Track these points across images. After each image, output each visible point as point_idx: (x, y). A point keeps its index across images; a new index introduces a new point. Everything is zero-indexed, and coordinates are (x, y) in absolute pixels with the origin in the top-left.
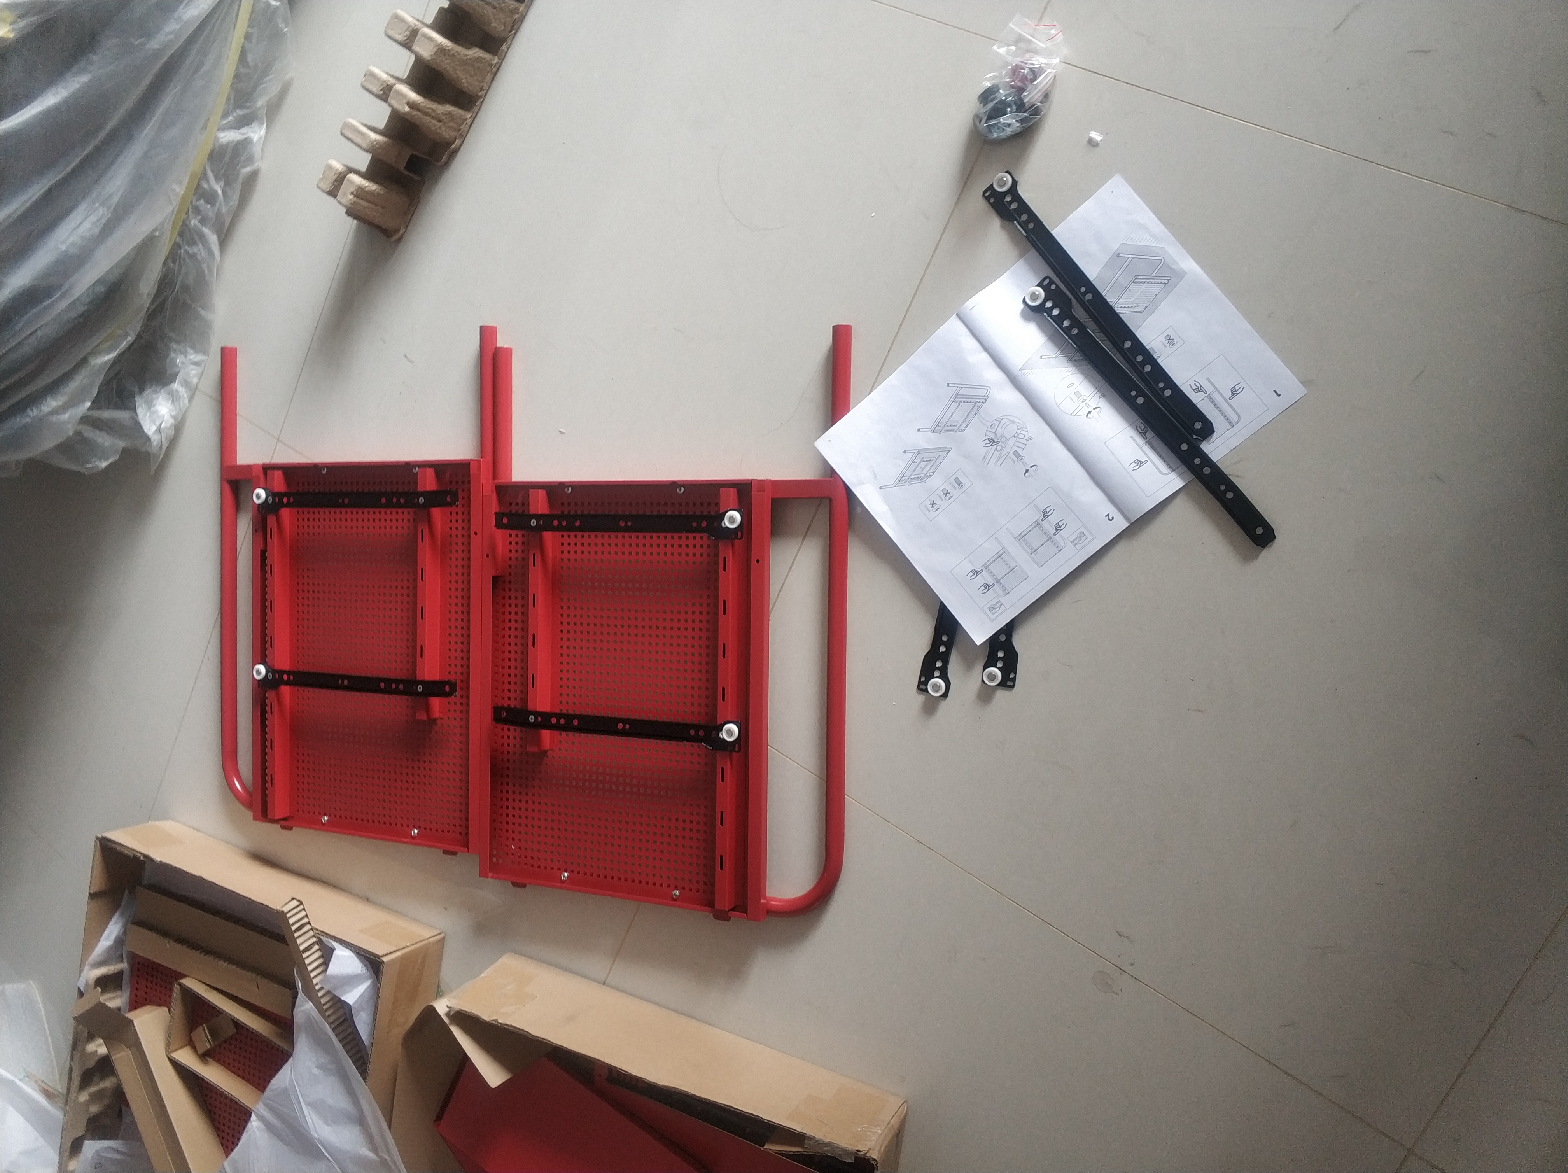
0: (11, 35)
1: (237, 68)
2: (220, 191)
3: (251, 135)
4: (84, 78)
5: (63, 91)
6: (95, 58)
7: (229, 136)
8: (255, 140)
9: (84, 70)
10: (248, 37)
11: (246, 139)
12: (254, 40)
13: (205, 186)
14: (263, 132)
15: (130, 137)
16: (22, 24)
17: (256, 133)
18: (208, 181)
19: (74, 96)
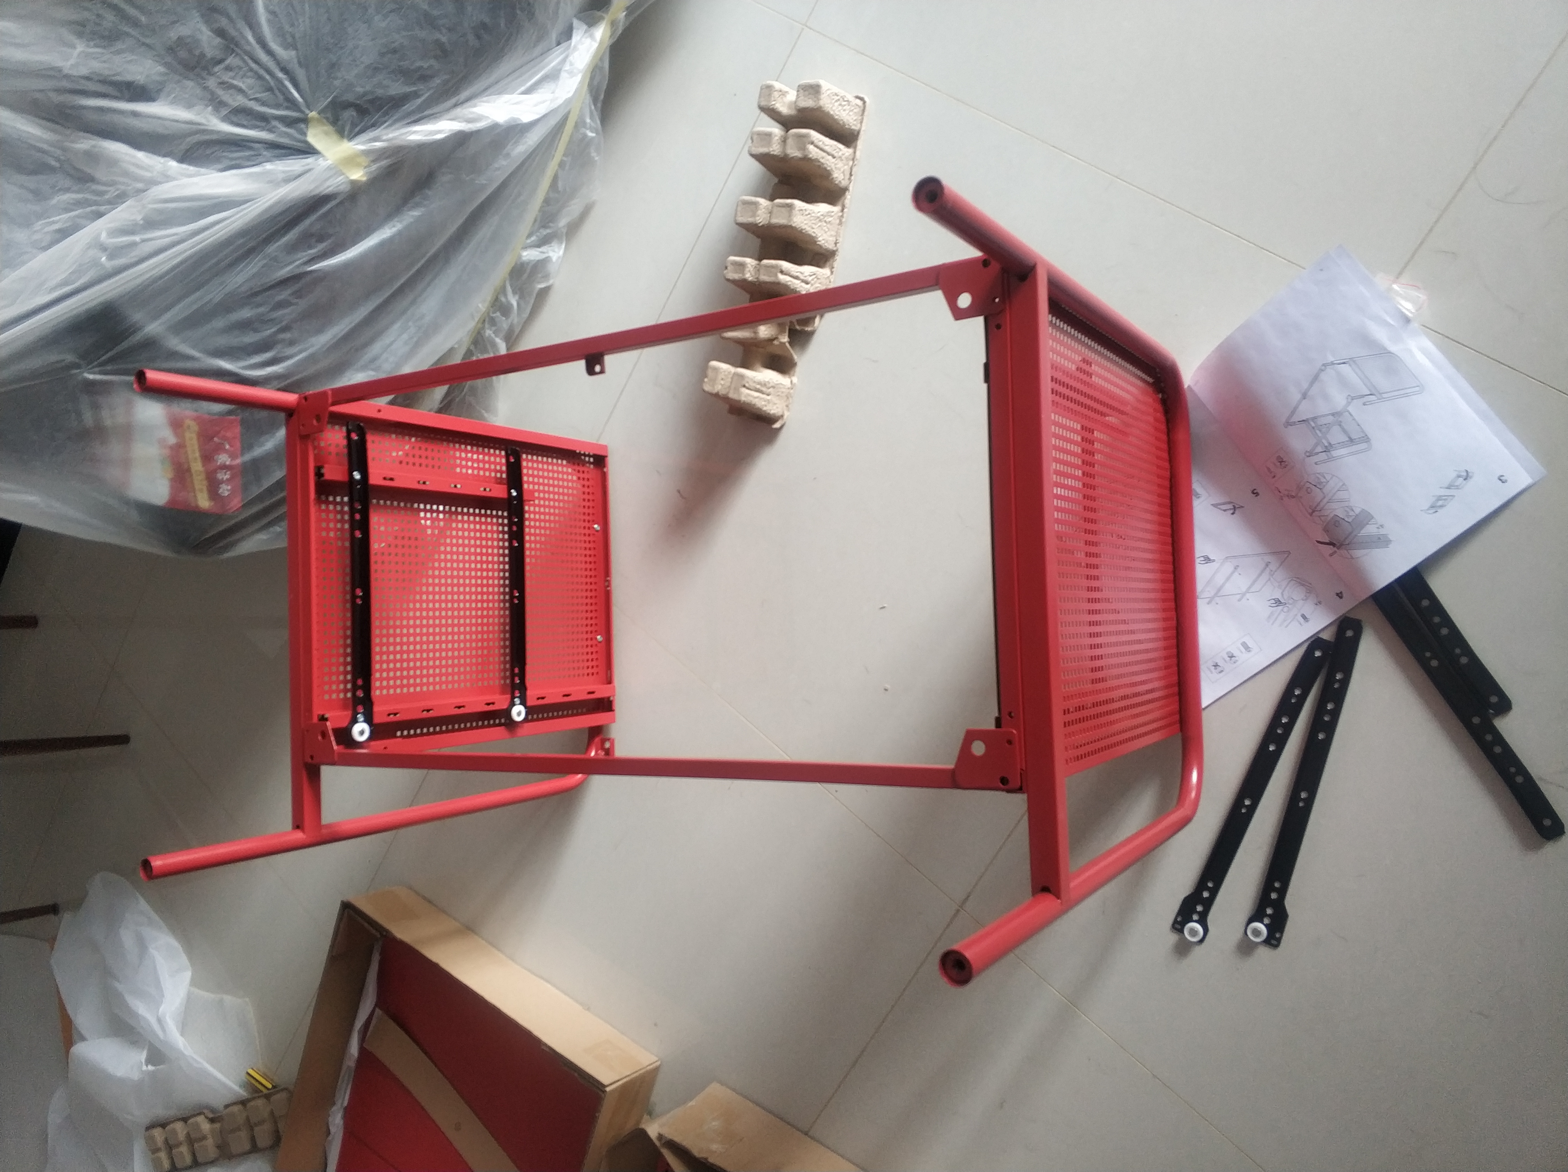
0: (364, 179)
1: (548, 193)
2: (515, 304)
3: (551, 254)
4: (416, 213)
5: (398, 224)
6: (430, 193)
7: (530, 255)
8: (554, 259)
9: (417, 205)
10: (561, 165)
11: (547, 258)
12: (567, 168)
13: (503, 299)
14: (561, 252)
15: (447, 261)
16: (374, 167)
17: (555, 252)
18: (505, 295)
19: (407, 228)
